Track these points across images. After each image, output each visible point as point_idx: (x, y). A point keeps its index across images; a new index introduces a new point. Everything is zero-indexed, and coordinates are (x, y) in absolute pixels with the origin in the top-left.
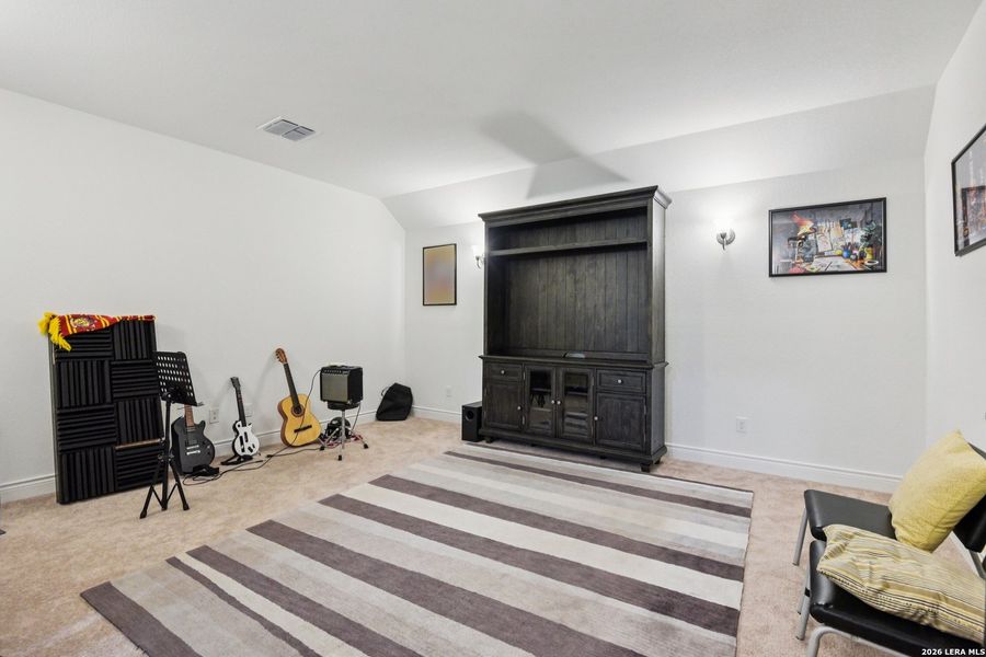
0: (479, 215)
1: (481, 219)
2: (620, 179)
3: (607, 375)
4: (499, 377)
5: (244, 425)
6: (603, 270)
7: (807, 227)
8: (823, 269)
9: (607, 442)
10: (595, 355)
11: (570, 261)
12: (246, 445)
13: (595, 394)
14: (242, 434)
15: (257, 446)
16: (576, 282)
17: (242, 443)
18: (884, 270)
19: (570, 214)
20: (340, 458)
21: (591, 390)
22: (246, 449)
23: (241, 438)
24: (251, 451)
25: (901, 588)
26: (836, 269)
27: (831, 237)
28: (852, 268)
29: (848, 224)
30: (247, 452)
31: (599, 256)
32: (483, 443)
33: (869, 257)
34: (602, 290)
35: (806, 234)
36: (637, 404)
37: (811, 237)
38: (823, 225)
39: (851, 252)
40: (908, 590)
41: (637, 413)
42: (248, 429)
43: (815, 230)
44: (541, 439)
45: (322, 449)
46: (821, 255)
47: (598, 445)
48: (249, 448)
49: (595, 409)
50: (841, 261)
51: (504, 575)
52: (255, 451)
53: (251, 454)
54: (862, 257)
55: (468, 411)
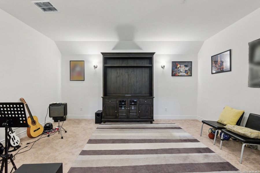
0: (101, 53)
1: (101, 54)
2: (140, 49)
3: (142, 100)
4: (109, 103)
5: (12, 132)
6: (136, 73)
7: (179, 66)
8: (181, 75)
9: (142, 117)
10: (134, 95)
11: (126, 69)
12: (15, 141)
13: (139, 105)
14: (12, 137)
15: (19, 140)
16: (128, 75)
17: (13, 141)
18: (191, 76)
19: (131, 56)
20: (62, 138)
21: (138, 104)
22: (15, 143)
23: (12, 138)
24: (17, 143)
25: (254, 133)
26: (183, 75)
27: (183, 69)
28: (186, 75)
29: (186, 66)
30: (16, 145)
31: (134, 68)
32: (102, 123)
33: (189, 73)
34: (136, 78)
35: (179, 67)
36: (150, 107)
37: (179, 68)
38: (181, 66)
39: (186, 72)
40: (255, 133)
41: (150, 109)
42: (14, 134)
43: (180, 67)
44: (123, 120)
45: (49, 136)
46: (181, 72)
47: (139, 118)
48: (16, 142)
49: (139, 109)
50: (184, 74)
51: (164, 157)
52: (19, 143)
53: (17, 145)
54: (188, 73)
55: (97, 115)
